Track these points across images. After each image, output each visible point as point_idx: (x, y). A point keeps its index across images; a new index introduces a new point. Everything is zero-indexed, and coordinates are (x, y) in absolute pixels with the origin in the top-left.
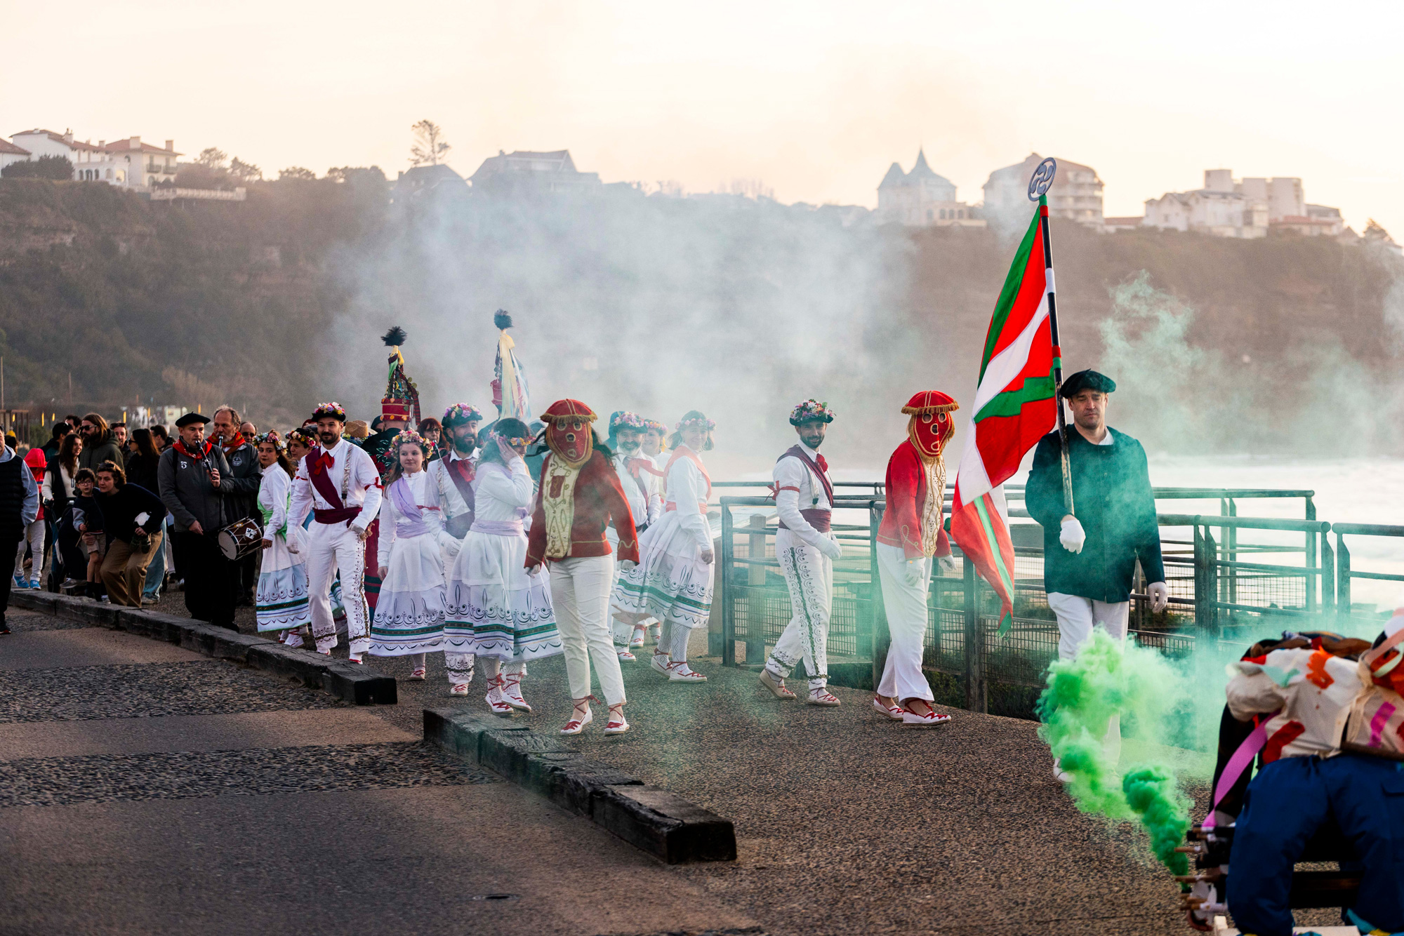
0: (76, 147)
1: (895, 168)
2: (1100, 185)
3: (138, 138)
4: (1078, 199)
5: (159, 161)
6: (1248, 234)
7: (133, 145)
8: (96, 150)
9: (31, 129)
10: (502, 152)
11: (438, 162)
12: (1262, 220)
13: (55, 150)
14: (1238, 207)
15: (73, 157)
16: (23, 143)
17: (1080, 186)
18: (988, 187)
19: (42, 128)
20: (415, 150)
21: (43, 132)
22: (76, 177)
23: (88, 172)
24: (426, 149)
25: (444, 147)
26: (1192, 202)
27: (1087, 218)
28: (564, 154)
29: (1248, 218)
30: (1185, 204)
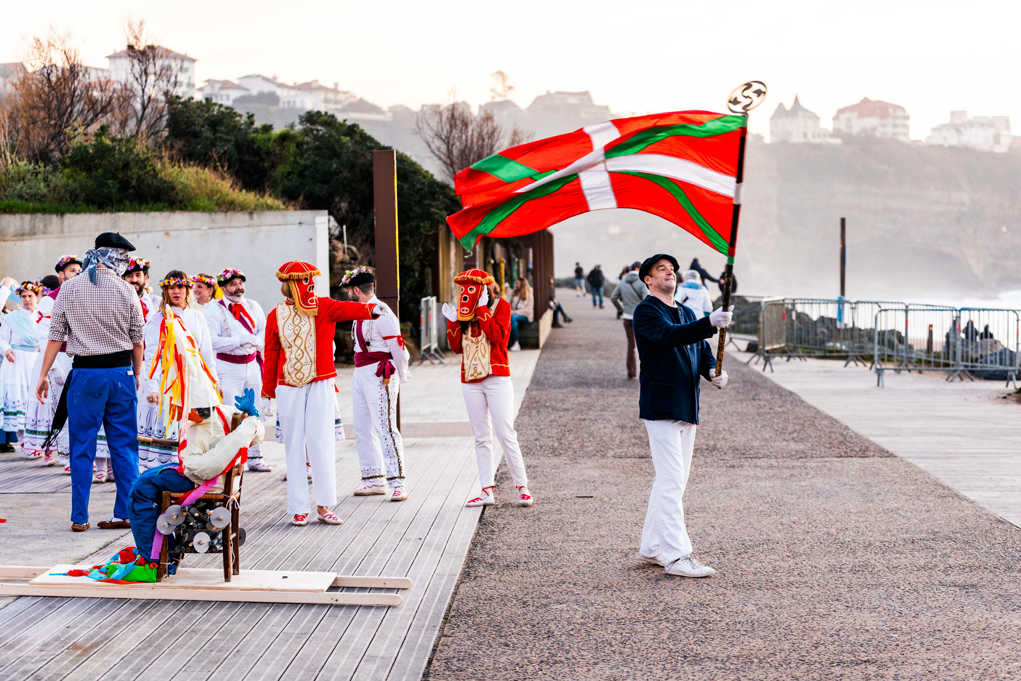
0: (281, 86)
1: (781, 106)
2: (908, 118)
3: (316, 81)
4: (895, 126)
5: (331, 96)
6: (998, 149)
7: (314, 85)
8: (293, 88)
9: (250, 73)
10: (548, 92)
11: (508, 98)
12: (1005, 141)
13: (267, 88)
14: (991, 132)
15: (279, 92)
16: (245, 83)
17: (896, 118)
18: (836, 118)
19: (258, 73)
20: (493, 90)
21: (258, 76)
22: (281, 105)
23: (289, 102)
24: (500, 89)
25: (510, 88)
26: (962, 129)
27: (902, 138)
28: (586, 93)
29: (997, 139)
30: (958, 130)
